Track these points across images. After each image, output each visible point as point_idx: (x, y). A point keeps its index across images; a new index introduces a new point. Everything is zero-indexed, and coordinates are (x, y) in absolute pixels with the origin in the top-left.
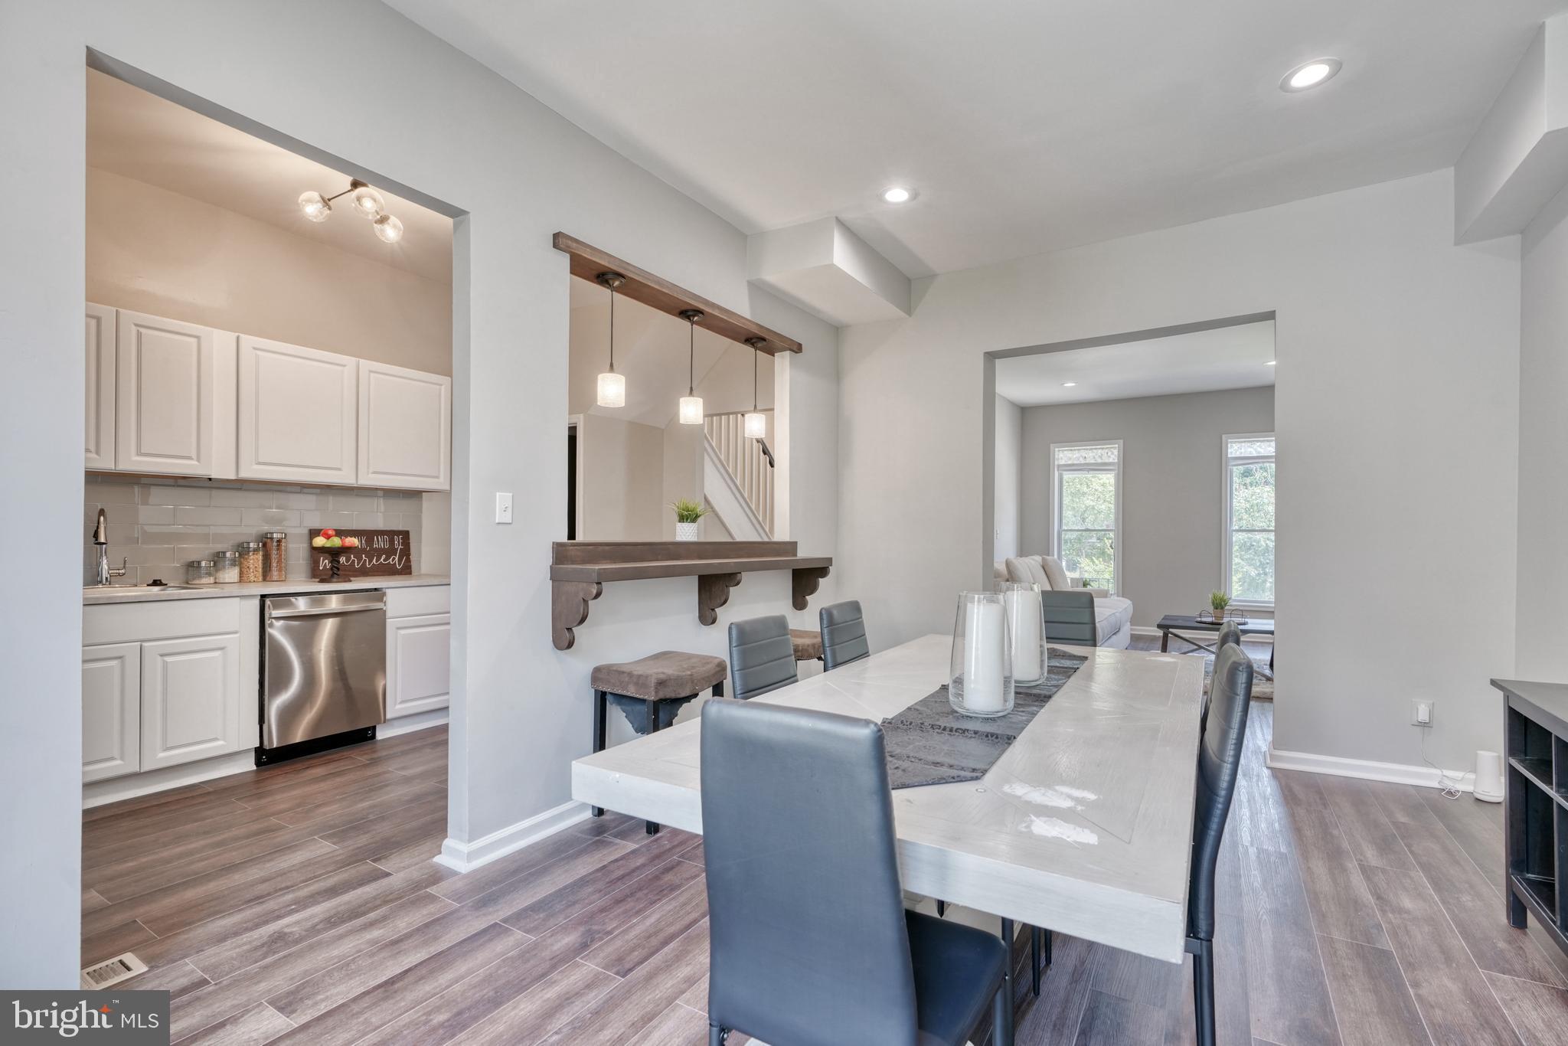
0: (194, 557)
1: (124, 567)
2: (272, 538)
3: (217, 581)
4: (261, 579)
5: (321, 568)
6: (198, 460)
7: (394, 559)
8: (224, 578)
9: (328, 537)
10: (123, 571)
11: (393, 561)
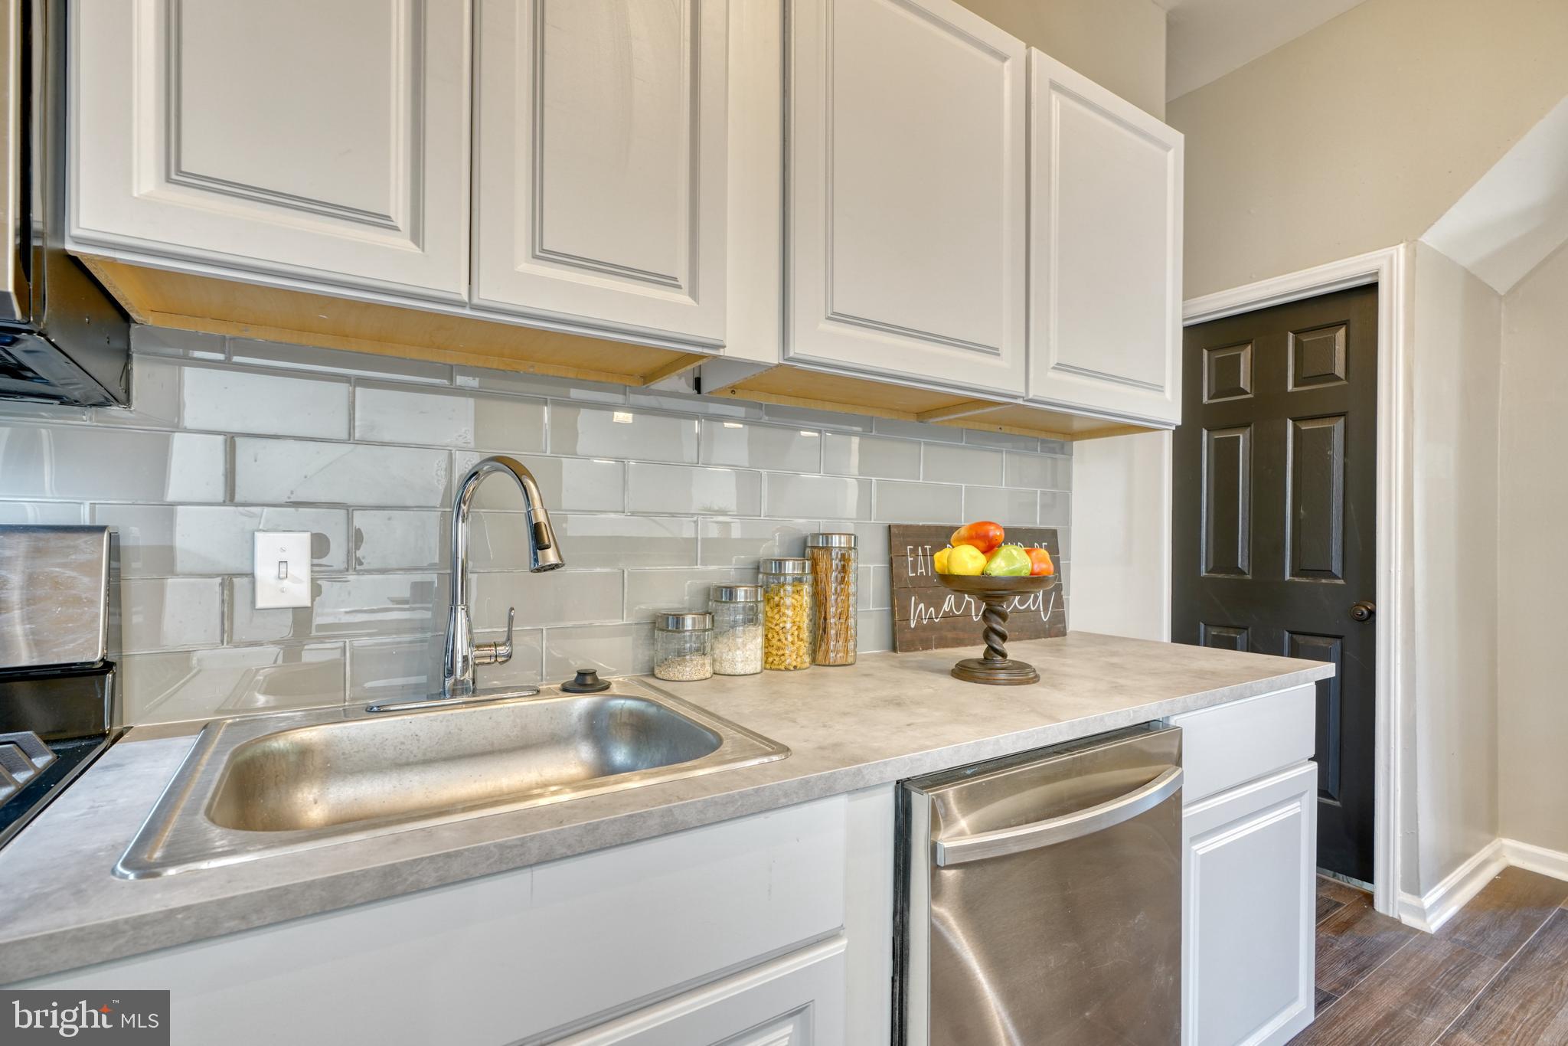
0: (665, 601)
1: (509, 639)
2: (827, 549)
3: (717, 668)
4: (807, 659)
5: (913, 626)
6: (693, 293)
7: (1036, 598)
8: (733, 661)
9: (989, 548)
10: (502, 650)
11: (1034, 603)
